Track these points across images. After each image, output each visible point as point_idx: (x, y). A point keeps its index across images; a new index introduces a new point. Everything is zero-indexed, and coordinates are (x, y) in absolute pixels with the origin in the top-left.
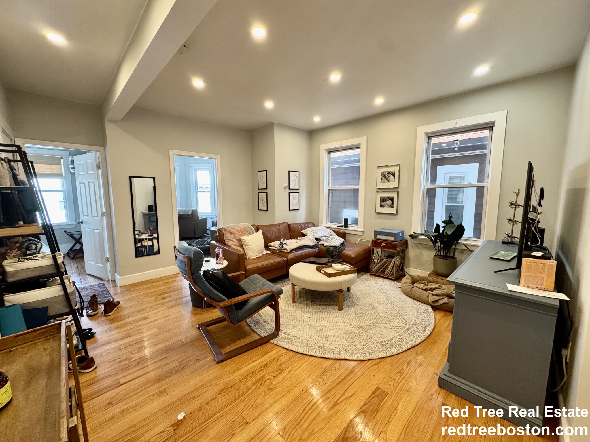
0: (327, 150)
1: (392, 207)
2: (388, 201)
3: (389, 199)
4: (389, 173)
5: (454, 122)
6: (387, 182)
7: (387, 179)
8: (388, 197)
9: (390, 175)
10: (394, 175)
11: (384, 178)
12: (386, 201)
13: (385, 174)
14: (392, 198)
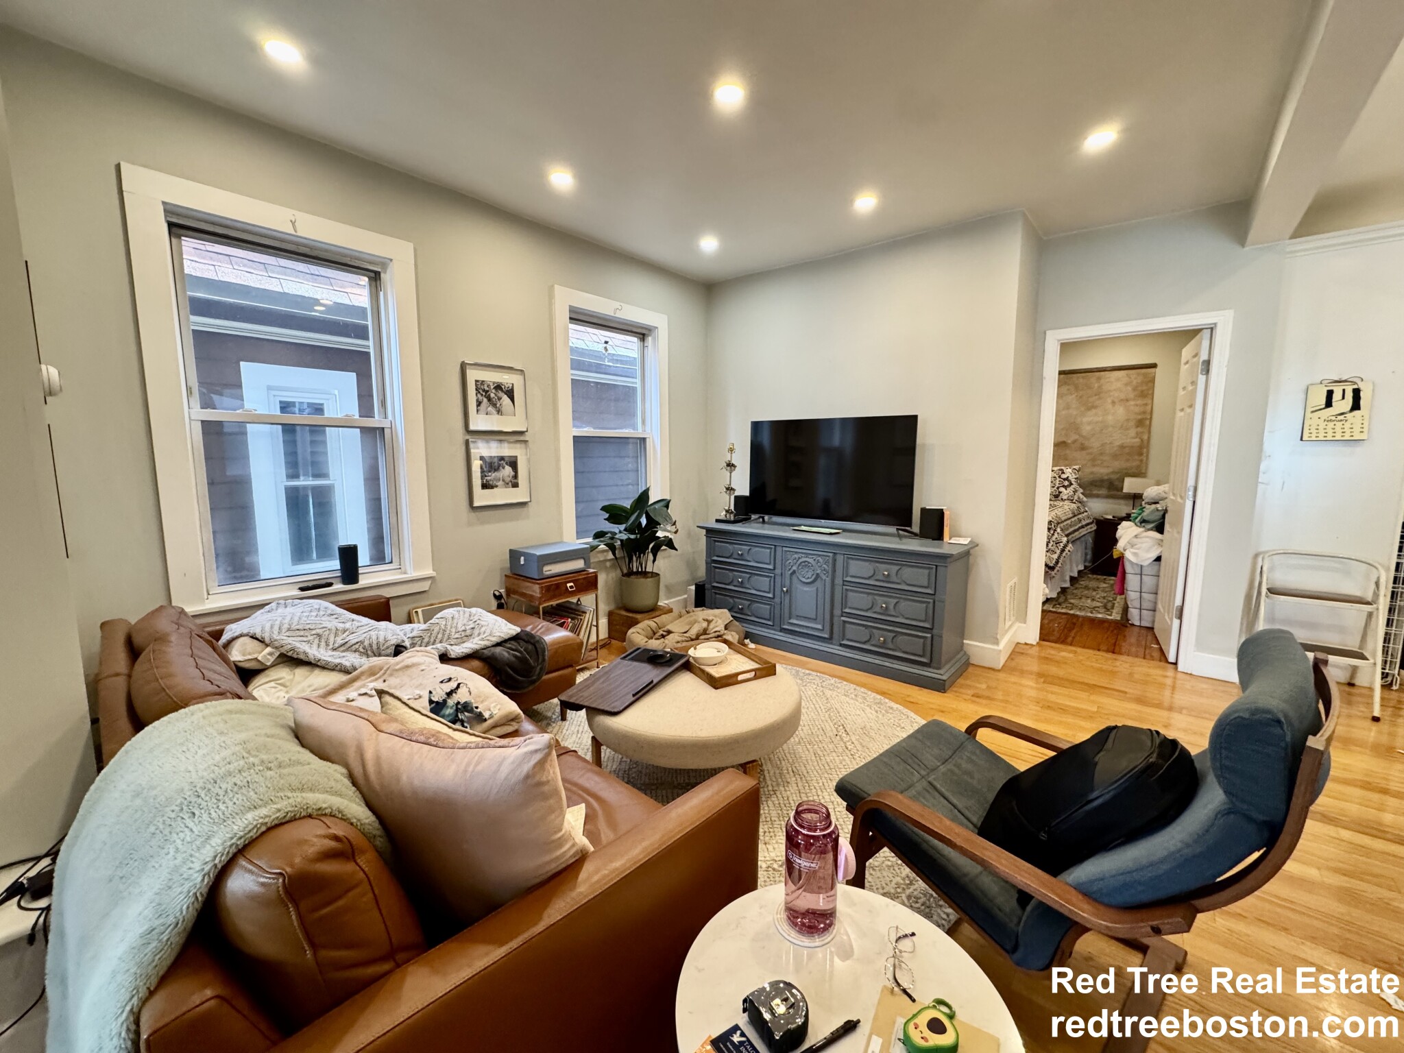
0: (169, 209)
1: (515, 485)
2: (504, 468)
3: (507, 464)
4: (498, 387)
5: (617, 304)
6: (495, 412)
7: (494, 405)
8: (502, 458)
9: (501, 394)
10: (510, 394)
11: (485, 400)
12: (497, 470)
13: (486, 389)
14: (513, 459)
